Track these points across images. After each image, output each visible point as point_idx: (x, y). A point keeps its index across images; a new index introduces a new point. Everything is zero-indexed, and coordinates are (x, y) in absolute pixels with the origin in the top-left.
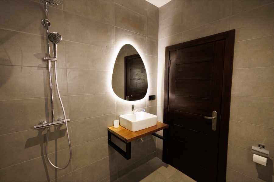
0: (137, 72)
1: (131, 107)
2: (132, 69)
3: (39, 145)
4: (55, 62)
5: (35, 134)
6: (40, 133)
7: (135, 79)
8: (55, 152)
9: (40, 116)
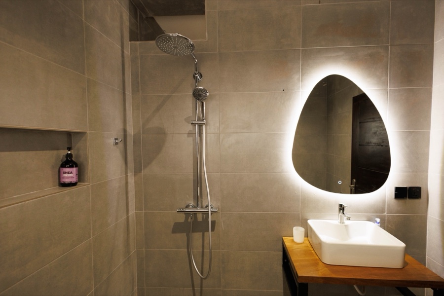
0: (376, 129)
1: (337, 208)
2: (364, 122)
3: (185, 234)
4: (204, 126)
5: (181, 218)
6: (187, 219)
7: (371, 143)
8: (201, 250)
9: (187, 196)
